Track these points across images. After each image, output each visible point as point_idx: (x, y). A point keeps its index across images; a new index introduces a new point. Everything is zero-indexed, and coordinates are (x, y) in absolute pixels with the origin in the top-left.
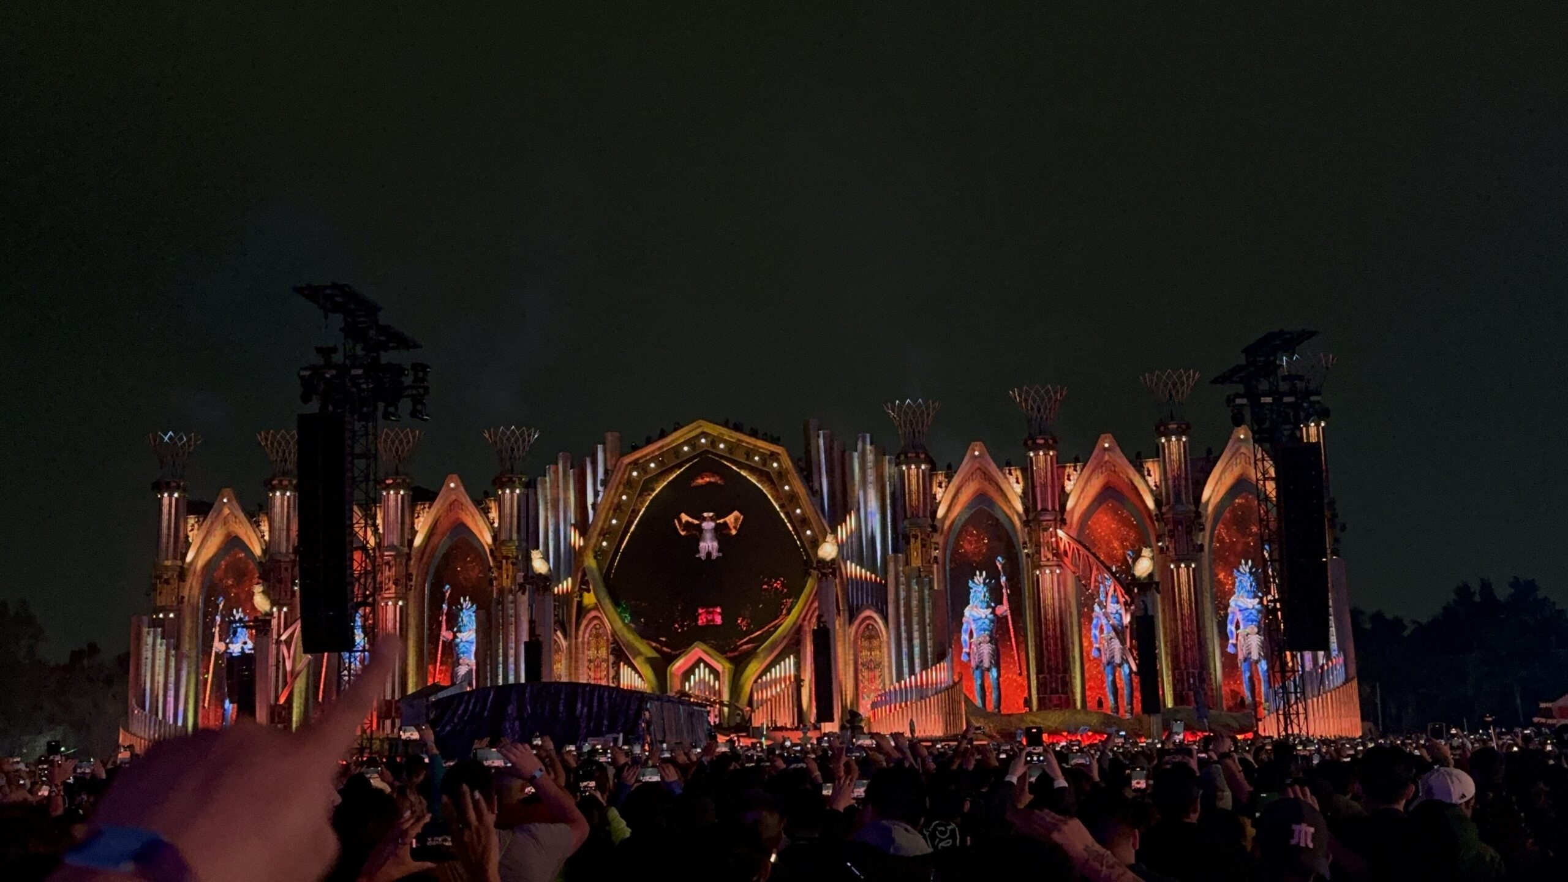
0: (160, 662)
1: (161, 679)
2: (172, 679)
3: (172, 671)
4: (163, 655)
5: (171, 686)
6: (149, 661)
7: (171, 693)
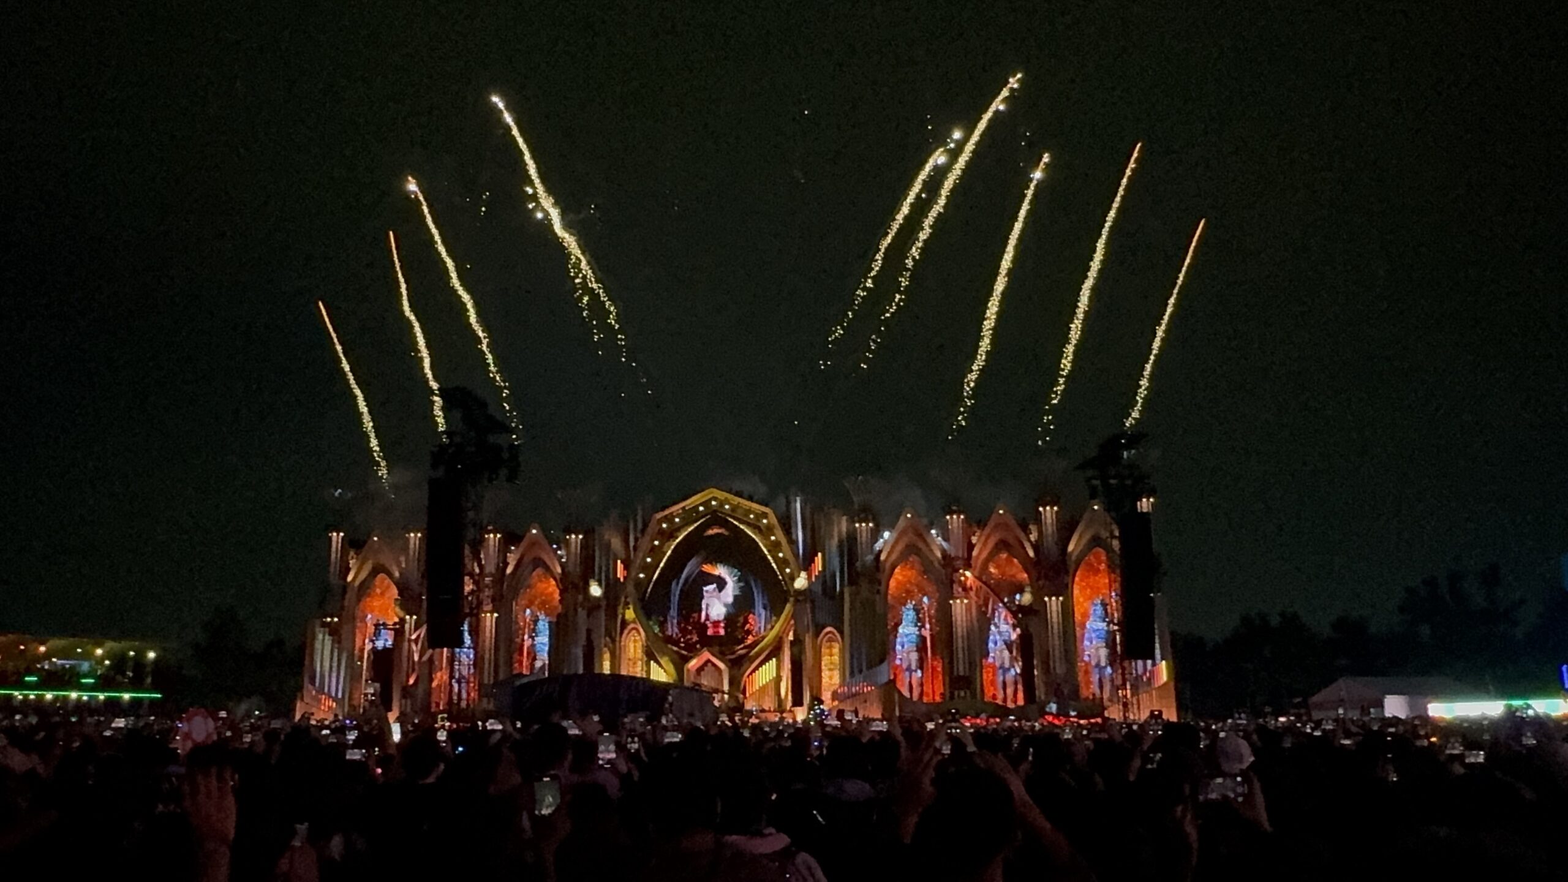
0: (327, 653)
1: (327, 664)
2: (335, 664)
3: (335, 659)
4: (330, 648)
5: (335, 669)
6: (319, 652)
7: (334, 675)
